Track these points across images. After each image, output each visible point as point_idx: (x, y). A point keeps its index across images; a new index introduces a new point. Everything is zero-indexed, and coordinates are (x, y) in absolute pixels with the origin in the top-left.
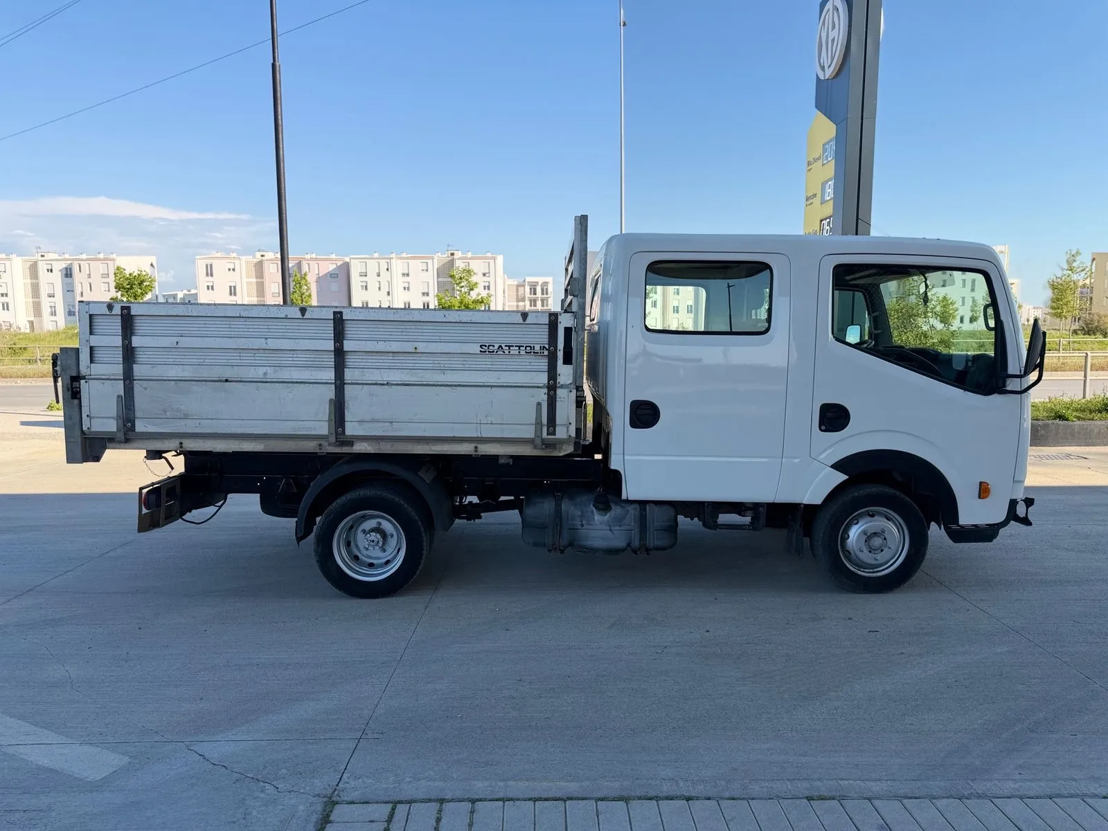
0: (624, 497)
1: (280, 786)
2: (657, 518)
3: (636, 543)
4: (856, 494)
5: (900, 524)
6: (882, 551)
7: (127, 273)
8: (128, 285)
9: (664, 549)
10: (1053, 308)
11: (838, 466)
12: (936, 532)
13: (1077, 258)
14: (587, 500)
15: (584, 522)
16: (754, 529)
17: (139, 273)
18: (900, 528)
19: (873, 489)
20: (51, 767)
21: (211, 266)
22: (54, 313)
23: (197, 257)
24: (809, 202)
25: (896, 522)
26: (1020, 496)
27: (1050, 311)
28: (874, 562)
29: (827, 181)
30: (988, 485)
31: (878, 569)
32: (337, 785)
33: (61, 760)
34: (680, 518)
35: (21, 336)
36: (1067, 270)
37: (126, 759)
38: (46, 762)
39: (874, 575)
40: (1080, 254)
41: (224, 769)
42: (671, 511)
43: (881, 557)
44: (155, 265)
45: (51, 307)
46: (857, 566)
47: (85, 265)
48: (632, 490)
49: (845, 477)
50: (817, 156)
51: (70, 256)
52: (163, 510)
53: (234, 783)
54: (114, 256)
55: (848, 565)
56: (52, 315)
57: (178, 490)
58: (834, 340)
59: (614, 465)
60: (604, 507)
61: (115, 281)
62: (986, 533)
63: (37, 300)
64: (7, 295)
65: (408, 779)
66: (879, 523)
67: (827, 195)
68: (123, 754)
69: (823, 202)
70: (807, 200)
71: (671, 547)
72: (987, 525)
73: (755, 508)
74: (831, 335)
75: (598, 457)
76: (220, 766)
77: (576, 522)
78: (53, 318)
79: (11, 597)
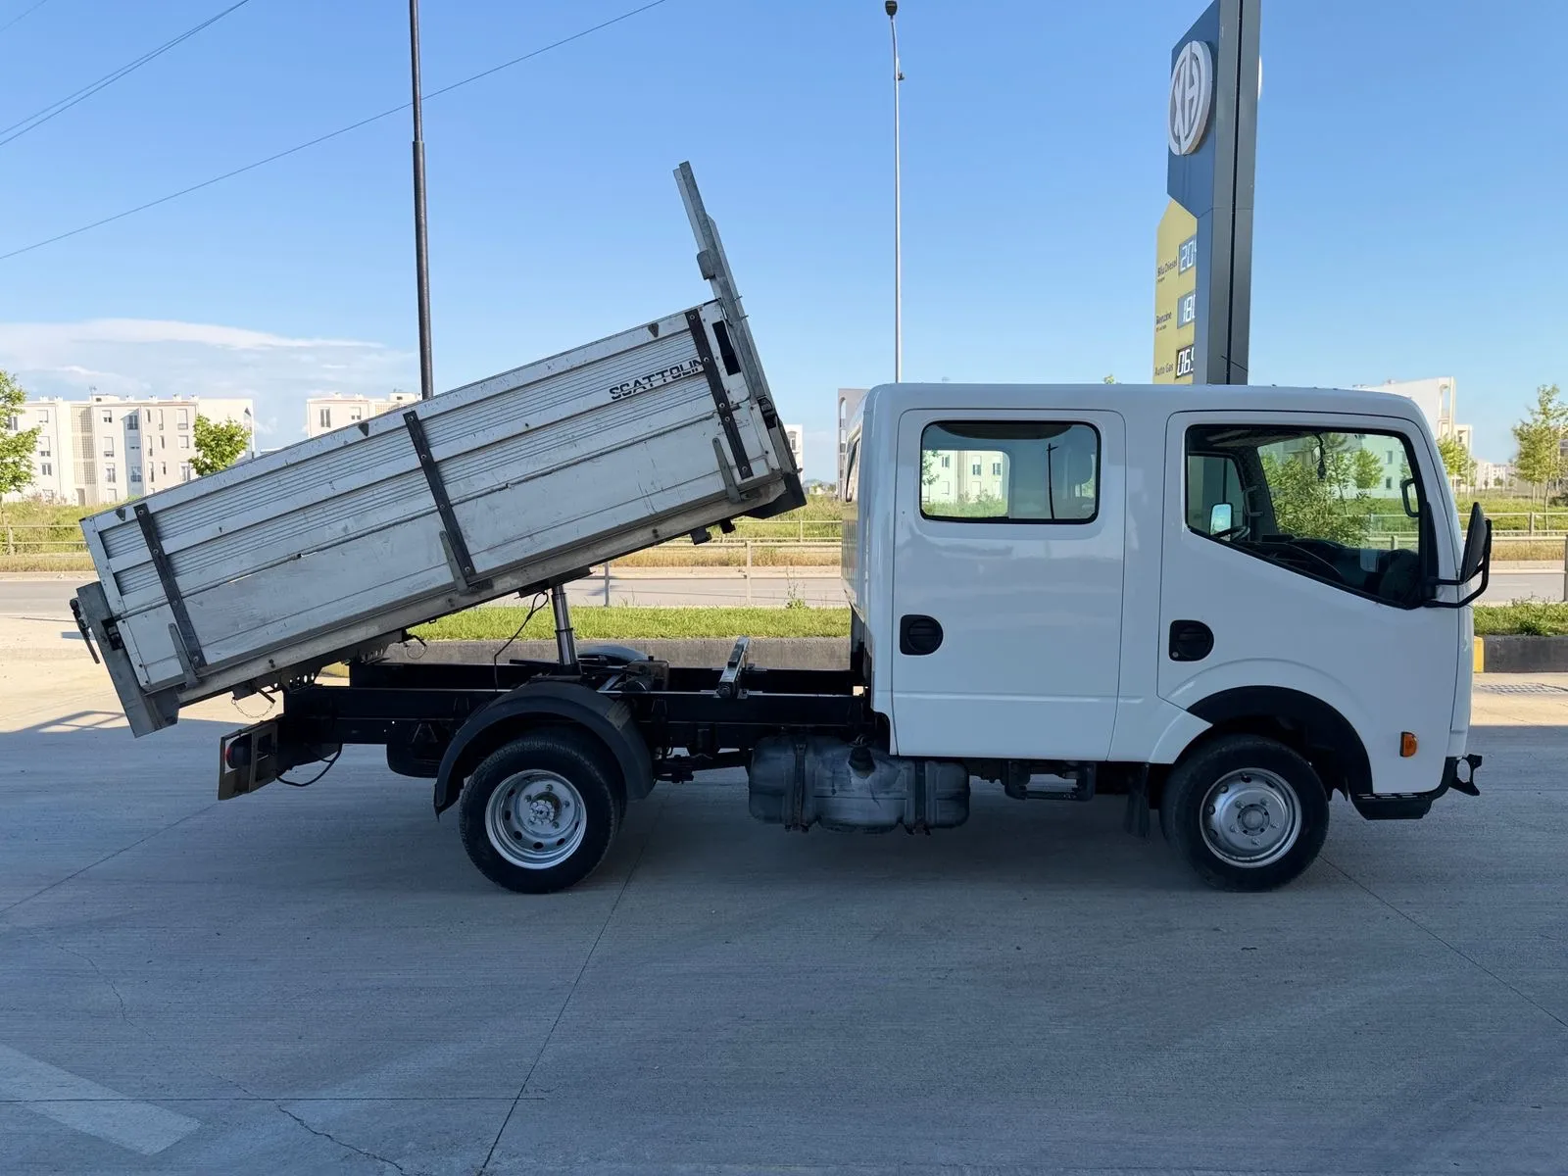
0: (893, 751)
1: (405, 1166)
2: (940, 782)
3: (910, 818)
4: (1224, 750)
5: (1288, 793)
6: (1262, 830)
7: (212, 423)
8: (213, 440)
9: (951, 826)
10: (1521, 467)
11: (1197, 710)
12: (1340, 803)
13: (1554, 397)
14: (840, 754)
15: (836, 787)
16: (1079, 799)
17: (227, 424)
18: (1287, 797)
19: (1248, 742)
20: (92, 1134)
21: (328, 412)
22: (112, 479)
23: (309, 400)
24: (1160, 325)
25: (1283, 790)
26: (1460, 751)
27: (1518, 470)
28: (1250, 847)
29: (1186, 296)
30: (1413, 736)
31: (1258, 857)
32: (484, 1167)
33: (106, 1123)
34: (974, 780)
35: (67, 511)
36: (1540, 413)
37: (195, 1125)
38: (86, 1126)
39: (1252, 865)
40: (1558, 391)
41: (329, 1140)
42: (960, 772)
43: (1261, 840)
44: (251, 412)
45: (109, 470)
46: (1228, 852)
47: (155, 412)
48: (906, 741)
49: (1208, 725)
50: (1171, 260)
51: (136, 399)
52: (253, 768)
53: (342, 1160)
54: (195, 399)
55: (1213, 850)
56: (109, 480)
57: (274, 740)
58: (1188, 530)
59: (879, 705)
60: (863, 764)
61: (195, 436)
62: (1413, 806)
63: (89, 460)
64: (49, 454)
65: (583, 1159)
66: (1257, 791)
67: (1185, 315)
68: (191, 1116)
69: (1180, 325)
70: (1158, 322)
71: (960, 823)
72: (1414, 794)
73: (1080, 767)
74: (1184, 525)
75: (858, 691)
76: (323, 1136)
77: (826, 788)
78: (112, 485)
79: (44, 887)
